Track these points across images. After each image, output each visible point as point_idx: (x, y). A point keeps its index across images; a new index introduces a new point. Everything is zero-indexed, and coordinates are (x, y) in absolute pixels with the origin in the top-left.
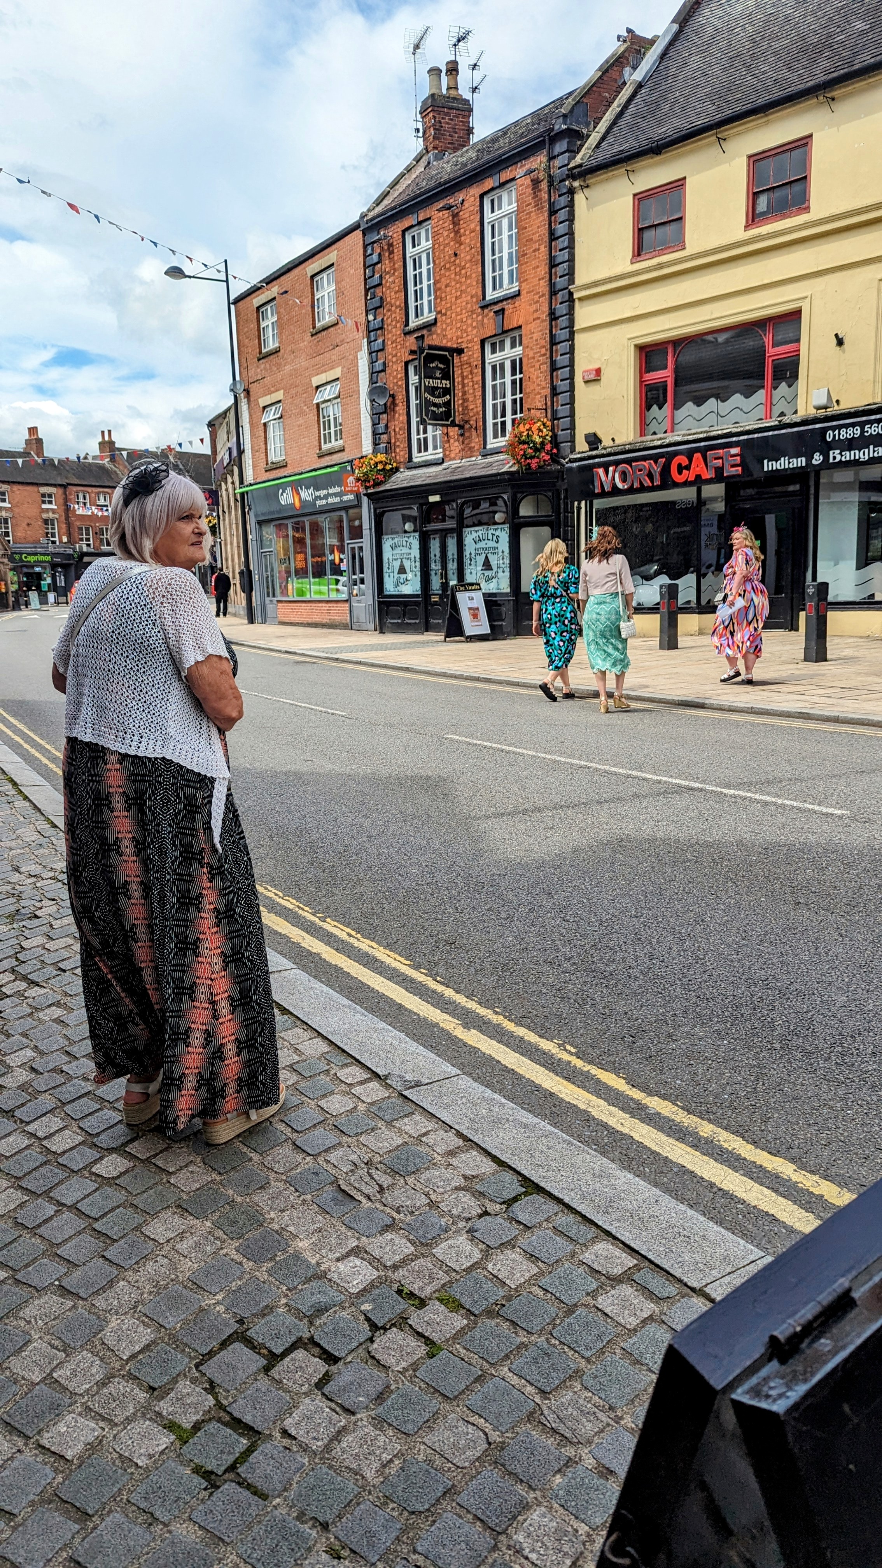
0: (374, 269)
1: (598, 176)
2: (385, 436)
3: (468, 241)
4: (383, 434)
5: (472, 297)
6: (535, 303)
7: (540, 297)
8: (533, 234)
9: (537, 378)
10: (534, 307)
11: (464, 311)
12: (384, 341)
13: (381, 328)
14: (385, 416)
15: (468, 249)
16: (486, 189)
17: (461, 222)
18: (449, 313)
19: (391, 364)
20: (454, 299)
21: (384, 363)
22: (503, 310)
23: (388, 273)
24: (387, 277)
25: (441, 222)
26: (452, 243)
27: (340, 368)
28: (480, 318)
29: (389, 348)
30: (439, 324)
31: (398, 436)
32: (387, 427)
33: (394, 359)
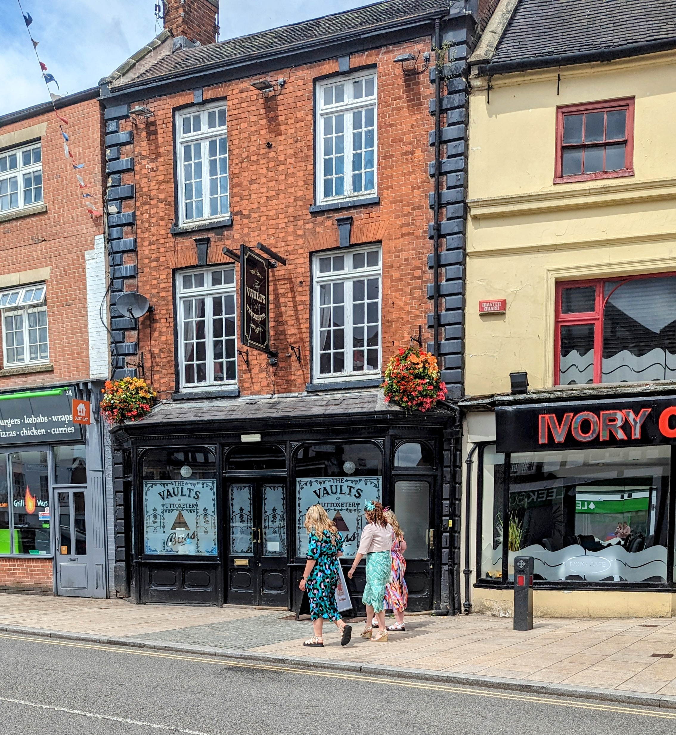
0: (119, 150)
1: (509, 77)
2: (133, 359)
3: (292, 131)
4: (129, 355)
5: (296, 200)
6: (405, 215)
7: (413, 209)
8: (404, 134)
9: (406, 304)
10: (404, 220)
11: (281, 216)
12: (135, 240)
13: (131, 224)
14: (134, 333)
15: (291, 141)
16: (325, 73)
17: (280, 108)
18: (254, 215)
19: (147, 270)
20: (263, 200)
21: (135, 268)
22: (350, 220)
23: (145, 157)
24: (144, 162)
25: (244, 105)
26: (263, 132)
27: (49, 269)
28: (310, 226)
29: (145, 250)
30: (235, 227)
31: (158, 360)
32: (137, 346)
33: (154, 264)
